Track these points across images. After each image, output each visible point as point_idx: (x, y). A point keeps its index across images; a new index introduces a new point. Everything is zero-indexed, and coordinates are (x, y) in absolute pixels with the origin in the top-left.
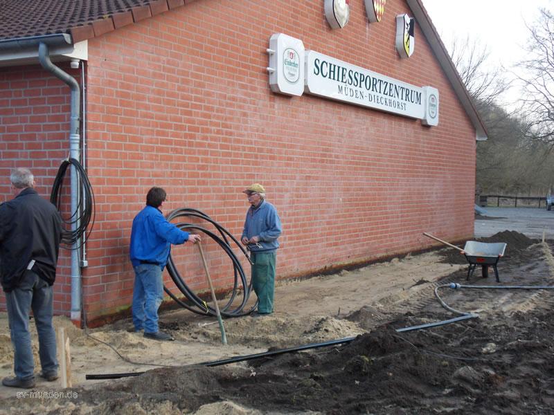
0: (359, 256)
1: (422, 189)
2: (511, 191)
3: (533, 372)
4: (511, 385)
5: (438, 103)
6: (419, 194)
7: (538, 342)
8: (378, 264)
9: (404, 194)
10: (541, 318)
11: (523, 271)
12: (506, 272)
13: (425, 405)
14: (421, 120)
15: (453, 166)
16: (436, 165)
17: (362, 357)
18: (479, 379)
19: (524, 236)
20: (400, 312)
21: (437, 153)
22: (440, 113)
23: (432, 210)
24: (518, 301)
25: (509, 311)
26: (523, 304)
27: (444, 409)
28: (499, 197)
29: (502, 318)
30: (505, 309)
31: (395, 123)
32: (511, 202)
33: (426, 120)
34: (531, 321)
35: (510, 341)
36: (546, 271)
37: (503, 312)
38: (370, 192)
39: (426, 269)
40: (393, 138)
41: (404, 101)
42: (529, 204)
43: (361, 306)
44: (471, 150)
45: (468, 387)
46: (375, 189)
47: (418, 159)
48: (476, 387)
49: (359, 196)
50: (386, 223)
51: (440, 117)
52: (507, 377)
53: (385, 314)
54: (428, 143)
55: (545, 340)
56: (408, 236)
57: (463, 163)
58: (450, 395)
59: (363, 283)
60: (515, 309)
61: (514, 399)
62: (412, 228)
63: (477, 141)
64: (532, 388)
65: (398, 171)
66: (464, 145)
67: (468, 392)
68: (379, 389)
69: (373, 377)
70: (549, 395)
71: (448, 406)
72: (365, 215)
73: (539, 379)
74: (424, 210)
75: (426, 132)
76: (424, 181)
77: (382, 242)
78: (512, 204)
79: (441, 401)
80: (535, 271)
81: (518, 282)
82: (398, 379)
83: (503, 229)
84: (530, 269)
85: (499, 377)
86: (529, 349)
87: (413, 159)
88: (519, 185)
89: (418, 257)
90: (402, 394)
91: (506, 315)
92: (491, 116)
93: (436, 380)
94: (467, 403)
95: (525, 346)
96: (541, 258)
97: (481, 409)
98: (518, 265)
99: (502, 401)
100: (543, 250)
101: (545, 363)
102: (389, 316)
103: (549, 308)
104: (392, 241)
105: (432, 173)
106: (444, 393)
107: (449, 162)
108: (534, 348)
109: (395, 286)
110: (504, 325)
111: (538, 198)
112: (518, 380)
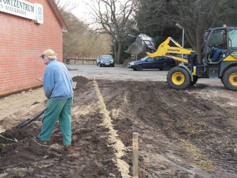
0: (4, 91)
1: (36, 56)
2: (81, 56)
3: (86, 143)
4: (76, 150)
5: (43, 12)
6: (35, 58)
7: (89, 128)
8: (14, 95)
9: (27, 58)
10: (92, 117)
11: (85, 95)
12: (77, 96)
13: (34, 165)
14: (34, 21)
15: (51, 44)
16: (43, 43)
17: (2, 144)
18: (61, 149)
19: (86, 78)
20: (25, 119)
21: (43, 37)
22: (44, 17)
23: (42, 66)
24: (82, 109)
25: (77, 115)
26: (84, 111)
27: (43, 166)
28: (75, 59)
29: (74, 118)
30: (76, 114)
31: (21, 22)
32: (81, 62)
33: (37, 21)
34: (87, 119)
35: (77, 129)
36: (95, 95)
37: (74, 115)
38: (9, 58)
39: (39, 96)
40: (20, 29)
41: (25, 10)
42: (89, 62)
43: (4, 117)
44: (60, 36)
45: (56, 154)
46: (11, 56)
47: (33, 40)
48: (59, 153)
49: (2, 59)
50: (18, 73)
51: (44, 19)
52: (74, 147)
53: (17, 120)
54: (38, 33)
55: (92, 127)
56: (30, 80)
57: (56, 43)
58: (47, 158)
59: (6, 105)
60: (80, 114)
61: (77, 157)
62: (32, 76)
63: (63, 32)
64: (86, 151)
65: (23, 47)
66: (57, 34)
67: (55, 156)
68: (11, 160)
69: (8, 154)
70: (93, 153)
71: (46, 164)
72: (7, 69)
73: (89, 146)
74: (38, 67)
75: (37, 27)
76: (37, 52)
77: (16, 83)
78: (81, 63)
79: (42, 162)
80: (90, 95)
81: (82, 101)
82: (21, 154)
83: (76, 75)
84: (88, 94)
85: (70, 147)
86: (85, 132)
87: (31, 40)
88: (84, 53)
89: (35, 90)
90: (23, 161)
91: (76, 116)
92: (71, 20)
93: (40, 152)
94: (55, 162)
95: (83, 131)
96: (93, 88)
97: (61, 164)
98: (83, 92)
99: (71, 159)
100: (94, 85)
101: (92, 138)
102: (19, 121)
103: (95, 112)
104: (21, 82)
105: (41, 48)
106: (44, 158)
107: (49, 42)
108: (87, 131)
109: (23, 106)
110: (75, 122)
111: (93, 60)
112: (80, 148)
